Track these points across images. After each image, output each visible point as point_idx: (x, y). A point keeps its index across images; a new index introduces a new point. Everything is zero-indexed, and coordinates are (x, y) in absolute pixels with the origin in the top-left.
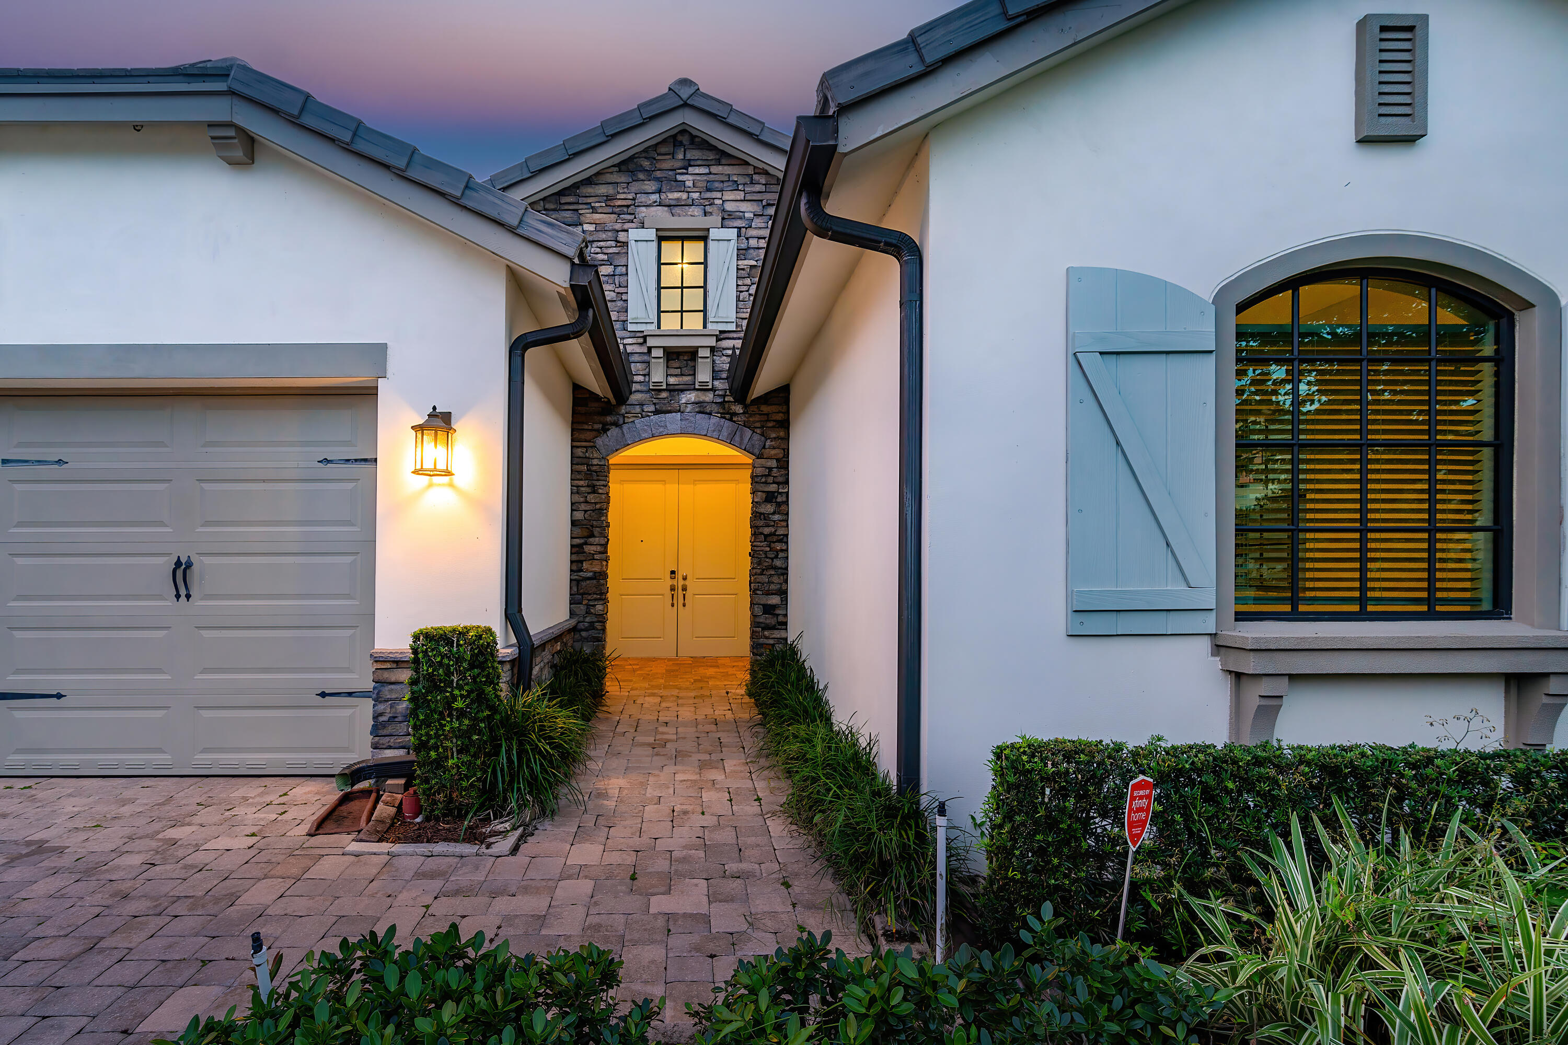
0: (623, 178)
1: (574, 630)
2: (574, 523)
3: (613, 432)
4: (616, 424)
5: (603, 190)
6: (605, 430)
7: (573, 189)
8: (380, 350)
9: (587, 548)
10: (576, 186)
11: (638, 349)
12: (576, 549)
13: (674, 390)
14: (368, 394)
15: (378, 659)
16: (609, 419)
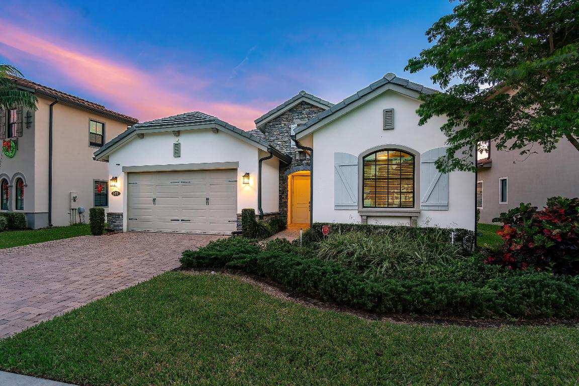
0: (290, 113)
1: (278, 214)
2: (280, 191)
3: (288, 170)
4: (289, 168)
5: (285, 116)
6: (286, 170)
7: (279, 117)
8: (237, 163)
9: (283, 196)
10: (280, 116)
11: (293, 151)
12: (280, 196)
13: (301, 160)
14: (236, 170)
15: (237, 215)
16: (287, 167)
